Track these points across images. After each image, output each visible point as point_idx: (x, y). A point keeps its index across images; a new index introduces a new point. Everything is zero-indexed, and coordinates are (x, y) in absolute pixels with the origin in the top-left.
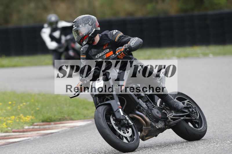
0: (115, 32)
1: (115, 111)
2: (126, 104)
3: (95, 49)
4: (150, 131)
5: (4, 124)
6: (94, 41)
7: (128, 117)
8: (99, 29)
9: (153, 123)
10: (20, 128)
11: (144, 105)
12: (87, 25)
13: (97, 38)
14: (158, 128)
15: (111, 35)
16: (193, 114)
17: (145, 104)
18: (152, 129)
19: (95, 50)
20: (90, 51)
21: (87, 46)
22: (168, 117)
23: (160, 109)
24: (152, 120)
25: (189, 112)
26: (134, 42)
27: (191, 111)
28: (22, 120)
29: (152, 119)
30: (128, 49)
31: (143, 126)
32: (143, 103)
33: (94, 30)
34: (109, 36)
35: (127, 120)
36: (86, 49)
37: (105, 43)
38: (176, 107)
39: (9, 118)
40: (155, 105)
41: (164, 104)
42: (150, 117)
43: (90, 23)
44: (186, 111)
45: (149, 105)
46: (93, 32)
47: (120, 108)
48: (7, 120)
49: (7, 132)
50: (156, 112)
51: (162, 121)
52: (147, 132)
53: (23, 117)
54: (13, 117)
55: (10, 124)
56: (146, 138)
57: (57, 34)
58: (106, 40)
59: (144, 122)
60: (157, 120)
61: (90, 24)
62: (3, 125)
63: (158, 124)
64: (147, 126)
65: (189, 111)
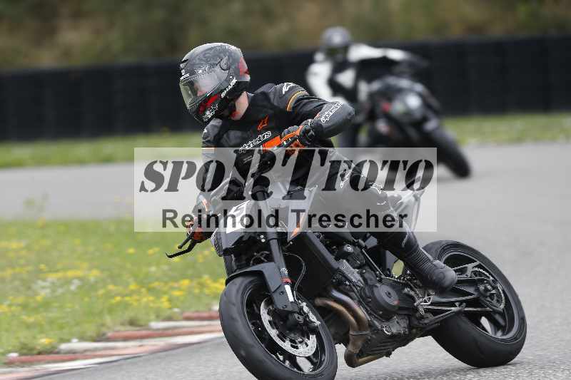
0: (287, 86)
1: (273, 291)
2: (303, 272)
3: (238, 130)
4: (367, 342)
5: (165, 298)
6: (233, 109)
7: (307, 305)
8: (248, 78)
9: (375, 321)
10: (201, 308)
11: (354, 275)
12: (217, 69)
13: (243, 103)
14: (389, 334)
15: (278, 94)
16: (488, 299)
17: (358, 273)
18: (374, 336)
19: (239, 133)
20: (225, 136)
21: (216, 122)
22: (418, 305)
23: (398, 286)
24: (372, 313)
25: (476, 293)
26: (331, 114)
27: (482, 292)
28: (206, 291)
29: (373, 311)
30: (312, 132)
31: (349, 330)
32: (352, 269)
33: (234, 81)
34: (272, 96)
35: (305, 313)
36: (216, 131)
37: (261, 115)
38: (437, 281)
39: (176, 285)
40: (383, 276)
41: (408, 272)
42: (370, 307)
43: (223, 64)
44: (471, 290)
45: (367, 275)
46: (230, 87)
47: (287, 283)
48: (172, 288)
49: (170, 319)
50: (383, 293)
51: (403, 316)
52: (360, 343)
53: (209, 282)
54: (186, 282)
55: (177, 298)
56: (360, 360)
57: (347, 78)
58: (264, 107)
59: (352, 319)
60: (387, 314)
61: (225, 67)
62: (162, 302)
63: (391, 325)
64: (360, 330)
65: (477, 290)
